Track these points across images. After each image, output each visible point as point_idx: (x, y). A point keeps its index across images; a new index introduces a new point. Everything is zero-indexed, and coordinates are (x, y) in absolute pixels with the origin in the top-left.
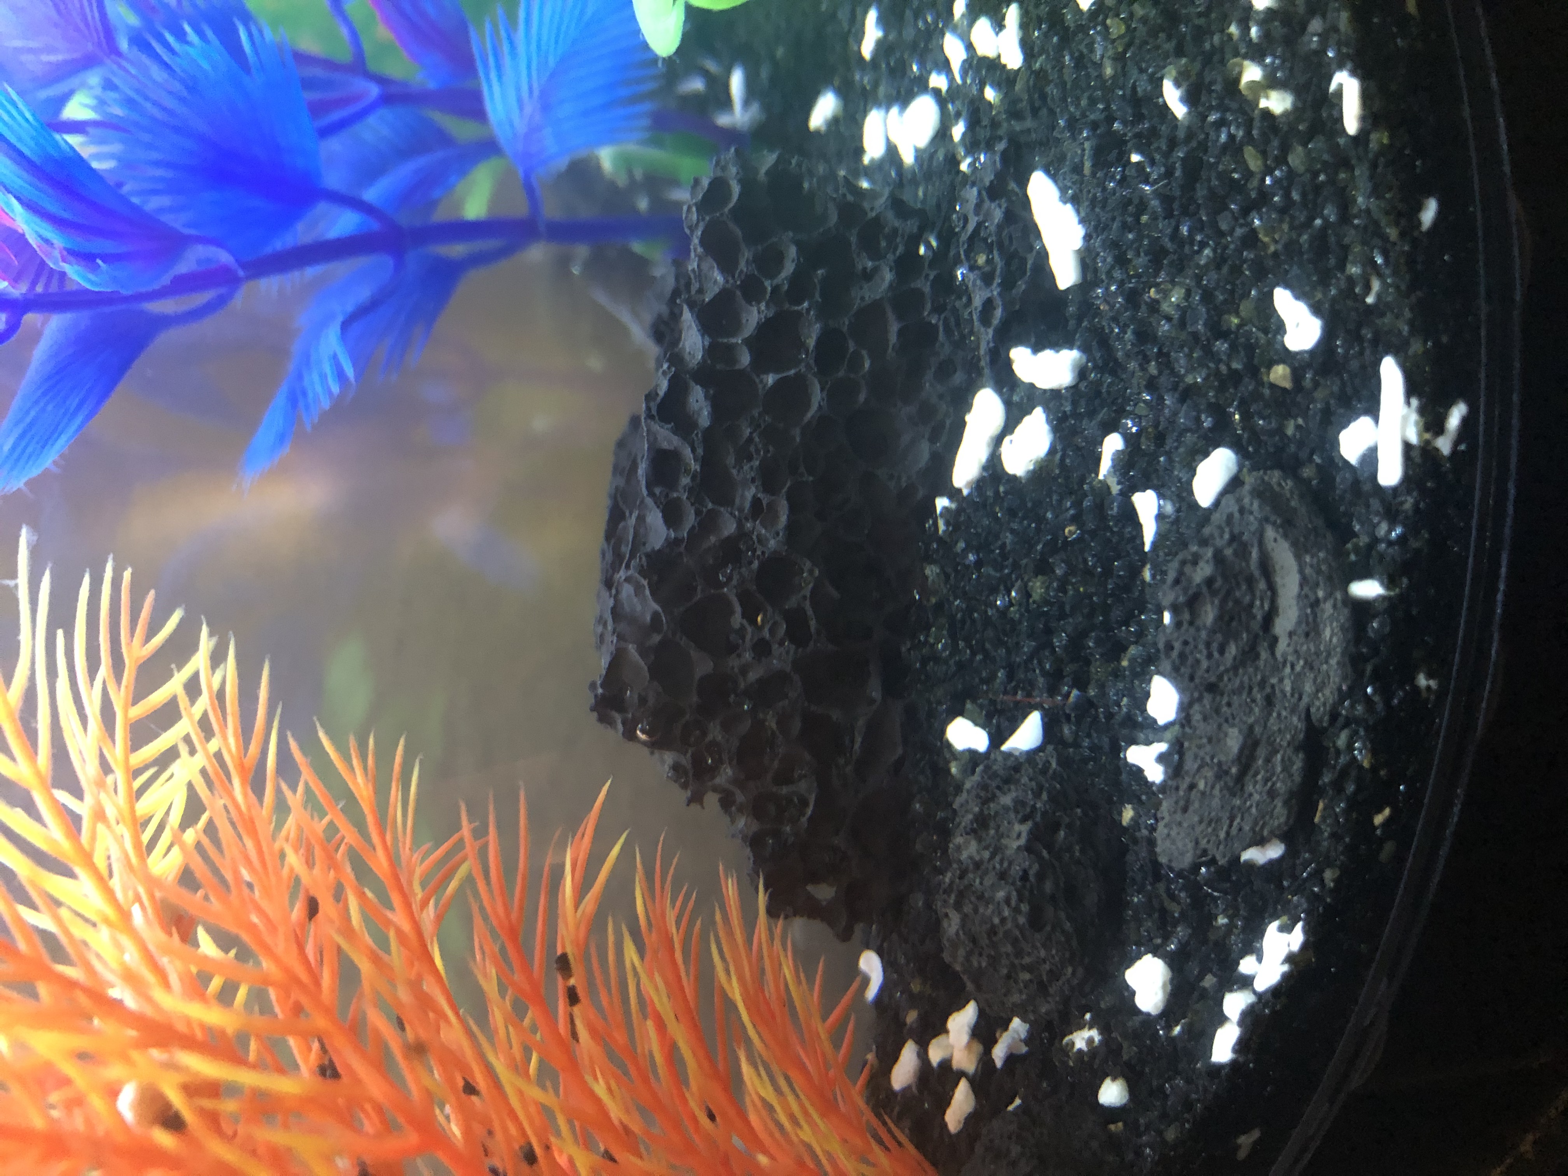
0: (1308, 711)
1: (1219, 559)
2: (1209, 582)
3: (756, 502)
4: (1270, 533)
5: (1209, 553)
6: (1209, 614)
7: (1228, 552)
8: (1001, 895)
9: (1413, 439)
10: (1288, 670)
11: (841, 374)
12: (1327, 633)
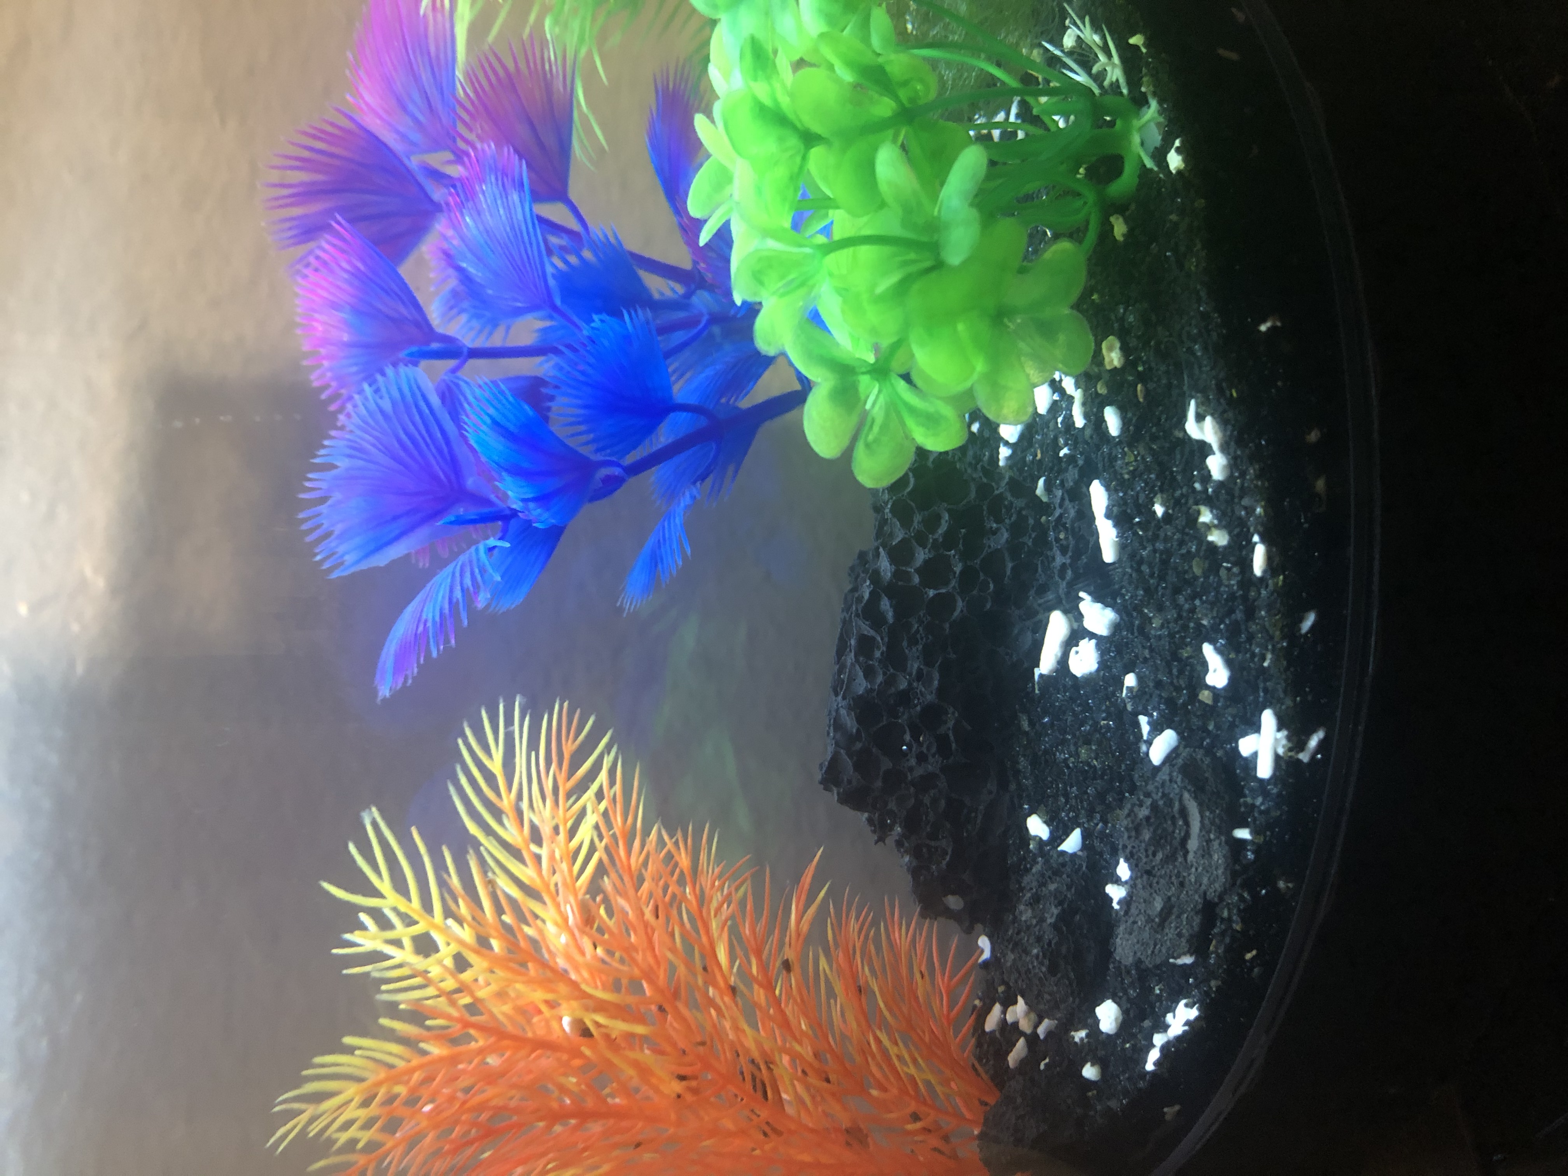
0: (1205, 893)
1: (1154, 807)
2: (1148, 818)
3: (920, 671)
4: (1186, 795)
5: (1149, 802)
6: (1147, 835)
7: (1161, 803)
8: (1035, 951)
9: (1281, 751)
10: (1193, 870)
11: (975, 592)
12: (1216, 857)
